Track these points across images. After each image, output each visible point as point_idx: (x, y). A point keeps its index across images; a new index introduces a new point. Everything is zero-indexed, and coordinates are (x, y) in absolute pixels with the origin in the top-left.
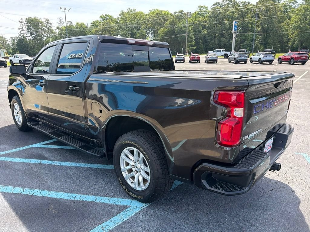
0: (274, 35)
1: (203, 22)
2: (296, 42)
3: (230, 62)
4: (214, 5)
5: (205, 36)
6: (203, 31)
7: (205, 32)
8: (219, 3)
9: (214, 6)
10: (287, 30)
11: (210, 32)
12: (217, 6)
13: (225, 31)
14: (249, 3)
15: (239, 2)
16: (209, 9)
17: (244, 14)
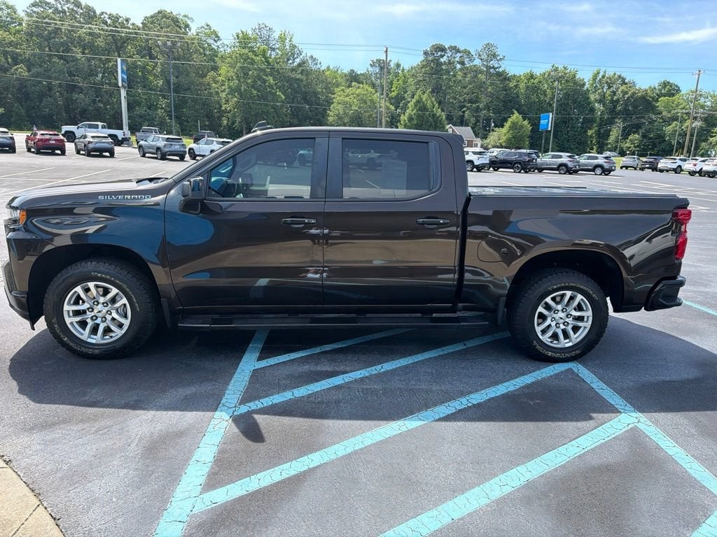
0: (195, 101)
1: (10, 43)
2: (238, 120)
3: (144, 156)
4: (33, 5)
5: (22, 83)
6: (17, 70)
7: (21, 71)
8: (49, 3)
9: (35, 9)
10: (217, 93)
11: (38, 75)
12: (42, 10)
13: (78, 76)
14: (127, 20)
15: (103, 13)
16: (21, 14)
17: (119, 44)
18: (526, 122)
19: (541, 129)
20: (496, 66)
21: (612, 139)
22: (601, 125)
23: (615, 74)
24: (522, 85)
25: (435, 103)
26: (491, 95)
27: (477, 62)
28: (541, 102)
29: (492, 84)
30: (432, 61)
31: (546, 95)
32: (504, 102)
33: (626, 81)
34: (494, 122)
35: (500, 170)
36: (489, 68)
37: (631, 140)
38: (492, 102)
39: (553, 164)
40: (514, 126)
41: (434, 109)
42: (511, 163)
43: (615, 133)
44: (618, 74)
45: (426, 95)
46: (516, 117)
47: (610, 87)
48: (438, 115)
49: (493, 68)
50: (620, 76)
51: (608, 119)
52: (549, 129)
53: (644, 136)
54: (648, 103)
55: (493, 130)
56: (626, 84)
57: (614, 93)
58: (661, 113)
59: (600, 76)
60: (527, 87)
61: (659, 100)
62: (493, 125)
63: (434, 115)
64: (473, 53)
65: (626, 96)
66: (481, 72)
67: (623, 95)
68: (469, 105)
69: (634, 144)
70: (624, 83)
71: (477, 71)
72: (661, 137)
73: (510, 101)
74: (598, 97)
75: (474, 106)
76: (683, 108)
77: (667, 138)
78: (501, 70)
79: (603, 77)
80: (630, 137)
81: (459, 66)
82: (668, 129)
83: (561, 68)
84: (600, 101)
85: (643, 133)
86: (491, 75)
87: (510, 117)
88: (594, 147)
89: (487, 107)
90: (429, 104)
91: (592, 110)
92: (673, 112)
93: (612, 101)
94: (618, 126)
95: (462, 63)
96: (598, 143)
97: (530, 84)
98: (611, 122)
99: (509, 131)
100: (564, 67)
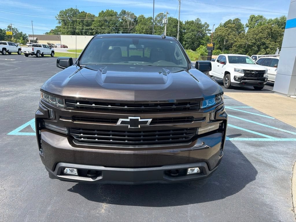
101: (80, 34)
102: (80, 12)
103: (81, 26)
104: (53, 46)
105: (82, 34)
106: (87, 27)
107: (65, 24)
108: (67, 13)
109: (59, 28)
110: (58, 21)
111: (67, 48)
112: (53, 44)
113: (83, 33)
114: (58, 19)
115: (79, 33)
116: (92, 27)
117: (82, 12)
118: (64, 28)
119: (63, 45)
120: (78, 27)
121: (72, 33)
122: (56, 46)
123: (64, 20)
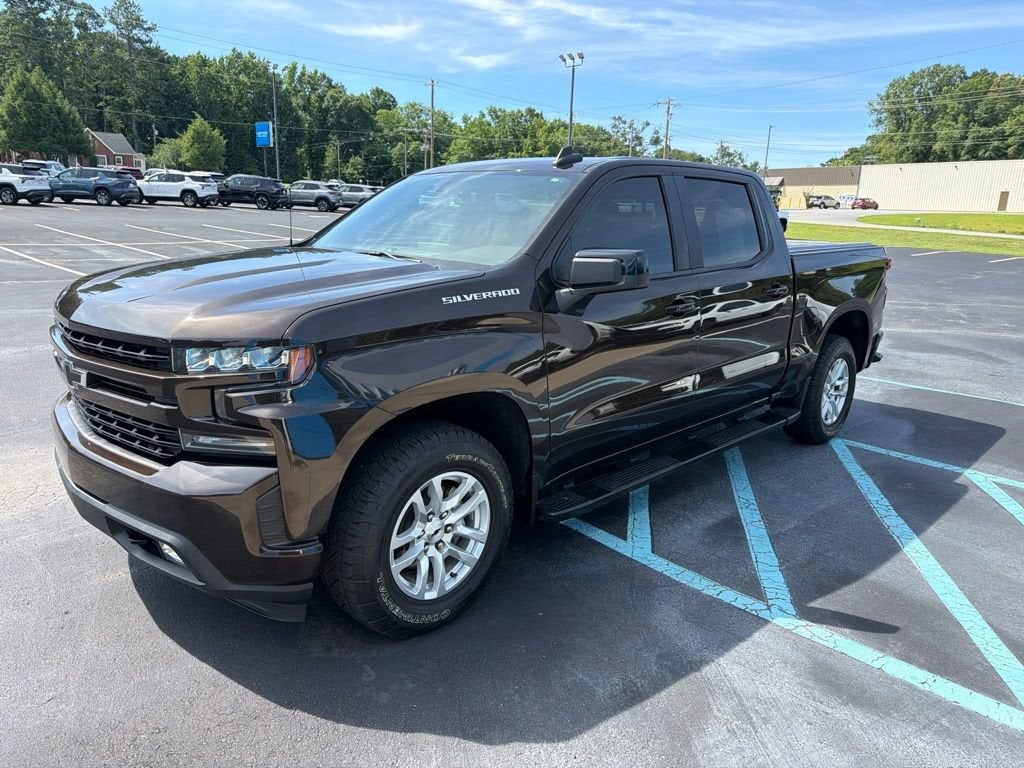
18: (216, 133)
19: (259, 144)
20: (144, 38)
21: (329, 161)
22: (311, 142)
23: (316, 72)
24: (192, 75)
25: (55, 90)
26: (143, 85)
27: (109, 27)
28: (224, 103)
29: (142, 67)
30: (24, 16)
31: (230, 93)
32: (168, 97)
33: (333, 83)
34: (157, 129)
35: (232, 205)
36: (131, 39)
37: (353, 165)
38: (146, 96)
39: (308, 198)
40: (199, 137)
41: (57, 100)
42: (251, 196)
43: (331, 156)
44: (320, 71)
45: (34, 73)
46: (199, 123)
47: (314, 89)
48: (67, 110)
49: (139, 40)
50: (324, 76)
51: (319, 134)
52: (272, 145)
53: (367, 160)
54: (366, 116)
55: (159, 141)
56: (334, 87)
57: (321, 98)
58: (381, 131)
59: (298, 73)
60: (201, 78)
61: (378, 112)
62: (156, 133)
63: (59, 111)
64: (99, 11)
65: (338, 104)
66: (119, 45)
67: (334, 102)
68: (108, 97)
69: (357, 169)
70: (330, 86)
71: (111, 43)
72: (386, 161)
73: (177, 97)
74: (300, 102)
75: (117, 99)
76: (406, 126)
77: (394, 164)
78: (153, 45)
79: (303, 74)
80: (351, 160)
81: (76, 31)
82: (395, 152)
83: (245, 54)
84: (305, 109)
85: (365, 156)
86: (139, 53)
87: (190, 123)
88: (308, 172)
89: (141, 104)
90: (45, 90)
91: (298, 120)
92: (395, 130)
93: (320, 109)
94: (334, 145)
95: (83, 26)
96: (312, 166)
97: (204, 73)
98: (323, 138)
99: (193, 144)
100: (249, 53)
101: (951, 156)
102: (969, 74)
103: (959, 125)
104: (827, 204)
105: (957, 158)
106: (983, 130)
107: (899, 125)
108: (915, 86)
109: (878, 142)
110: (874, 117)
111: (876, 207)
112: (827, 198)
113: (963, 152)
114: (876, 110)
115: (944, 152)
116: (1007, 126)
117: (975, 75)
118: (891, 140)
119: (863, 200)
120: (946, 132)
121: (917, 155)
122: (838, 204)
123: (896, 113)
